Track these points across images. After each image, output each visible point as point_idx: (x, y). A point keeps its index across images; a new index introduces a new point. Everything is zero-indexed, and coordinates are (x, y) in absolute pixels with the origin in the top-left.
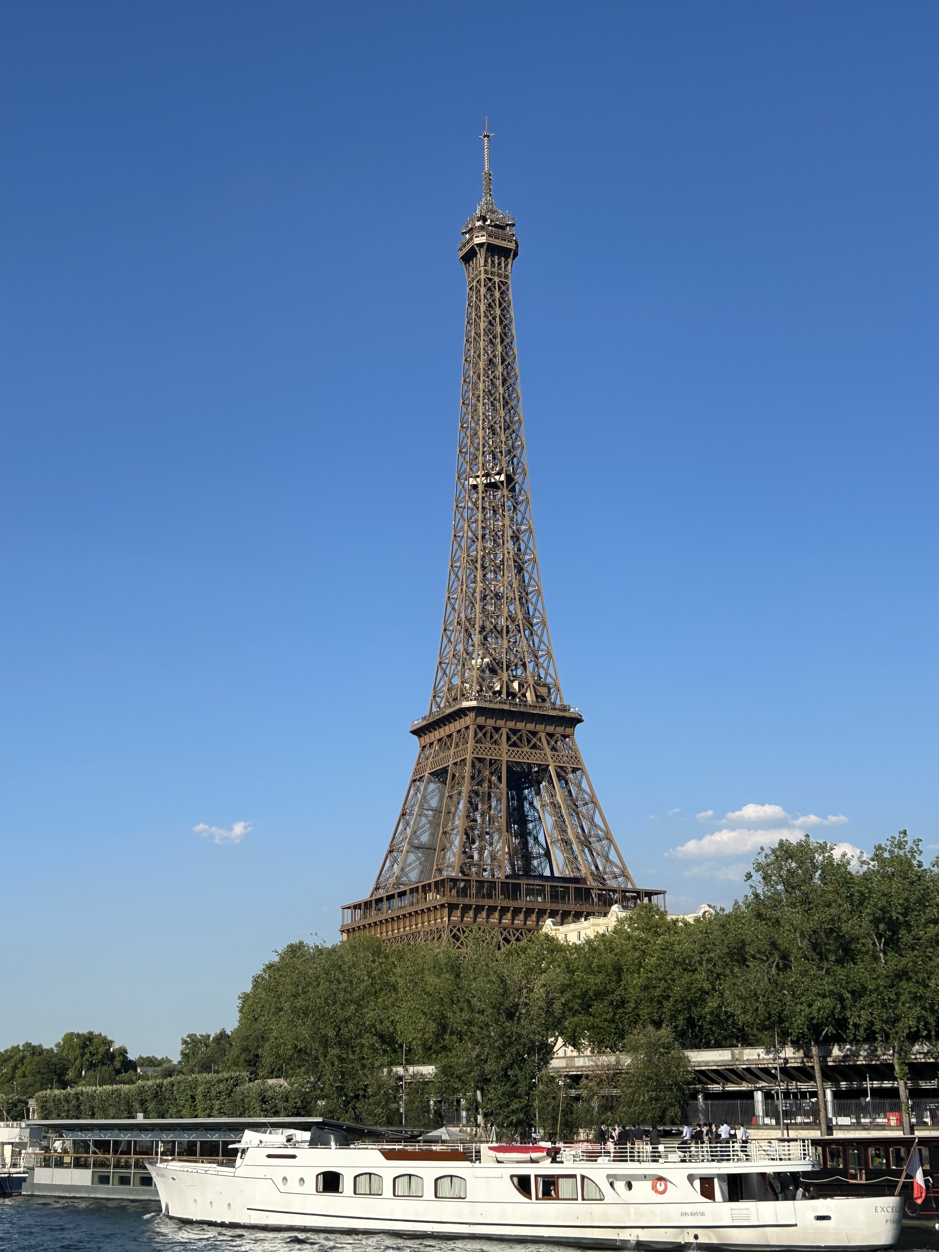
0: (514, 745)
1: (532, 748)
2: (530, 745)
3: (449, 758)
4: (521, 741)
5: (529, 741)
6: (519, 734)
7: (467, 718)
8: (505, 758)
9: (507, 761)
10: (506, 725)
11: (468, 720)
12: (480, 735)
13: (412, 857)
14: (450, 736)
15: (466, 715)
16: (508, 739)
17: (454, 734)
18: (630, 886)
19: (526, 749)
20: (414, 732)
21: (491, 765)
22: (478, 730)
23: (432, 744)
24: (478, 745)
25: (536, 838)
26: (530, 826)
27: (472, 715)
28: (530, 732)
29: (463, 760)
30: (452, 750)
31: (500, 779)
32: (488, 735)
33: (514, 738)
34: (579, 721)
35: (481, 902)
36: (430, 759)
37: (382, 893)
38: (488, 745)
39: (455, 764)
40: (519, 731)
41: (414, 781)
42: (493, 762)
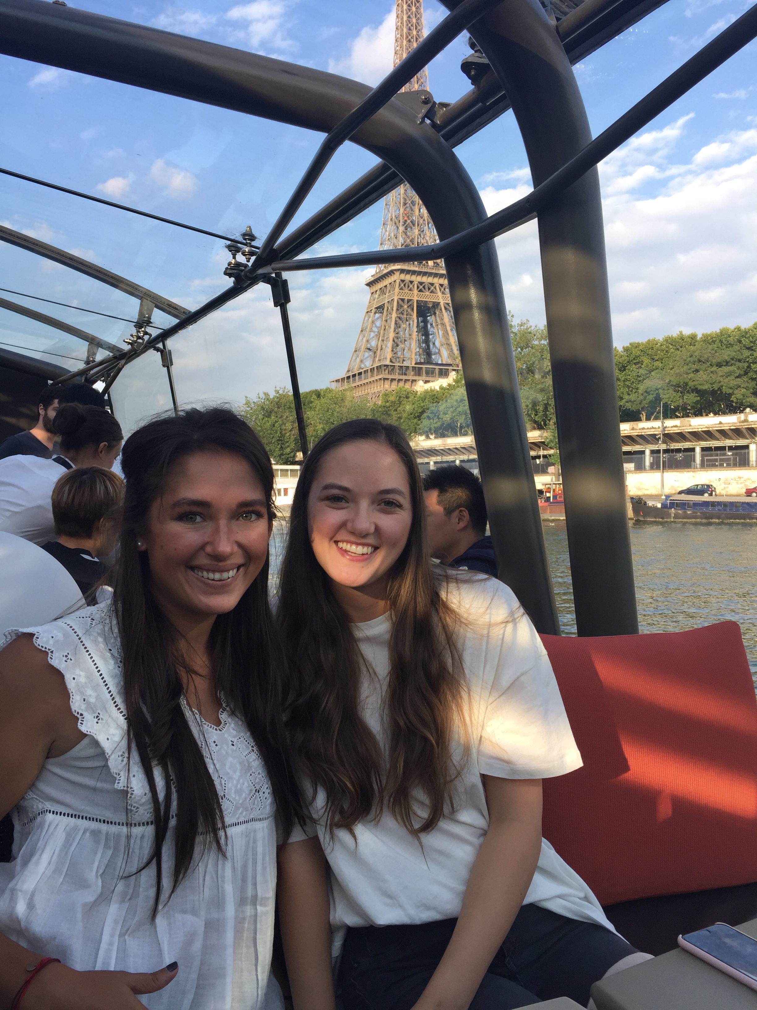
0: (421, 291)
1: (431, 292)
2: (430, 291)
3: (386, 299)
4: (425, 289)
5: (429, 289)
6: (423, 285)
7: (395, 275)
8: (415, 299)
9: (417, 300)
10: (417, 279)
12: (402, 285)
13: (367, 354)
14: (386, 286)
15: (394, 274)
16: (418, 287)
17: (388, 285)
19: (428, 293)
20: (367, 285)
21: (408, 302)
22: (401, 283)
23: (376, 291)
24: (401, 291)
25: (434, 344)
26: (431, 337)
27: (397, 274)
28: (430, 283)
29: (393, 300)
30: (387, 294)
31: (413, 310)
32: (407, 285)
35: (401, 377)
36: (376, 300)
37: (351, 374)
38: (407, 291)
39: (388, 302)
40: (424, 283)
41: (368, 312)
42: (409, 301)
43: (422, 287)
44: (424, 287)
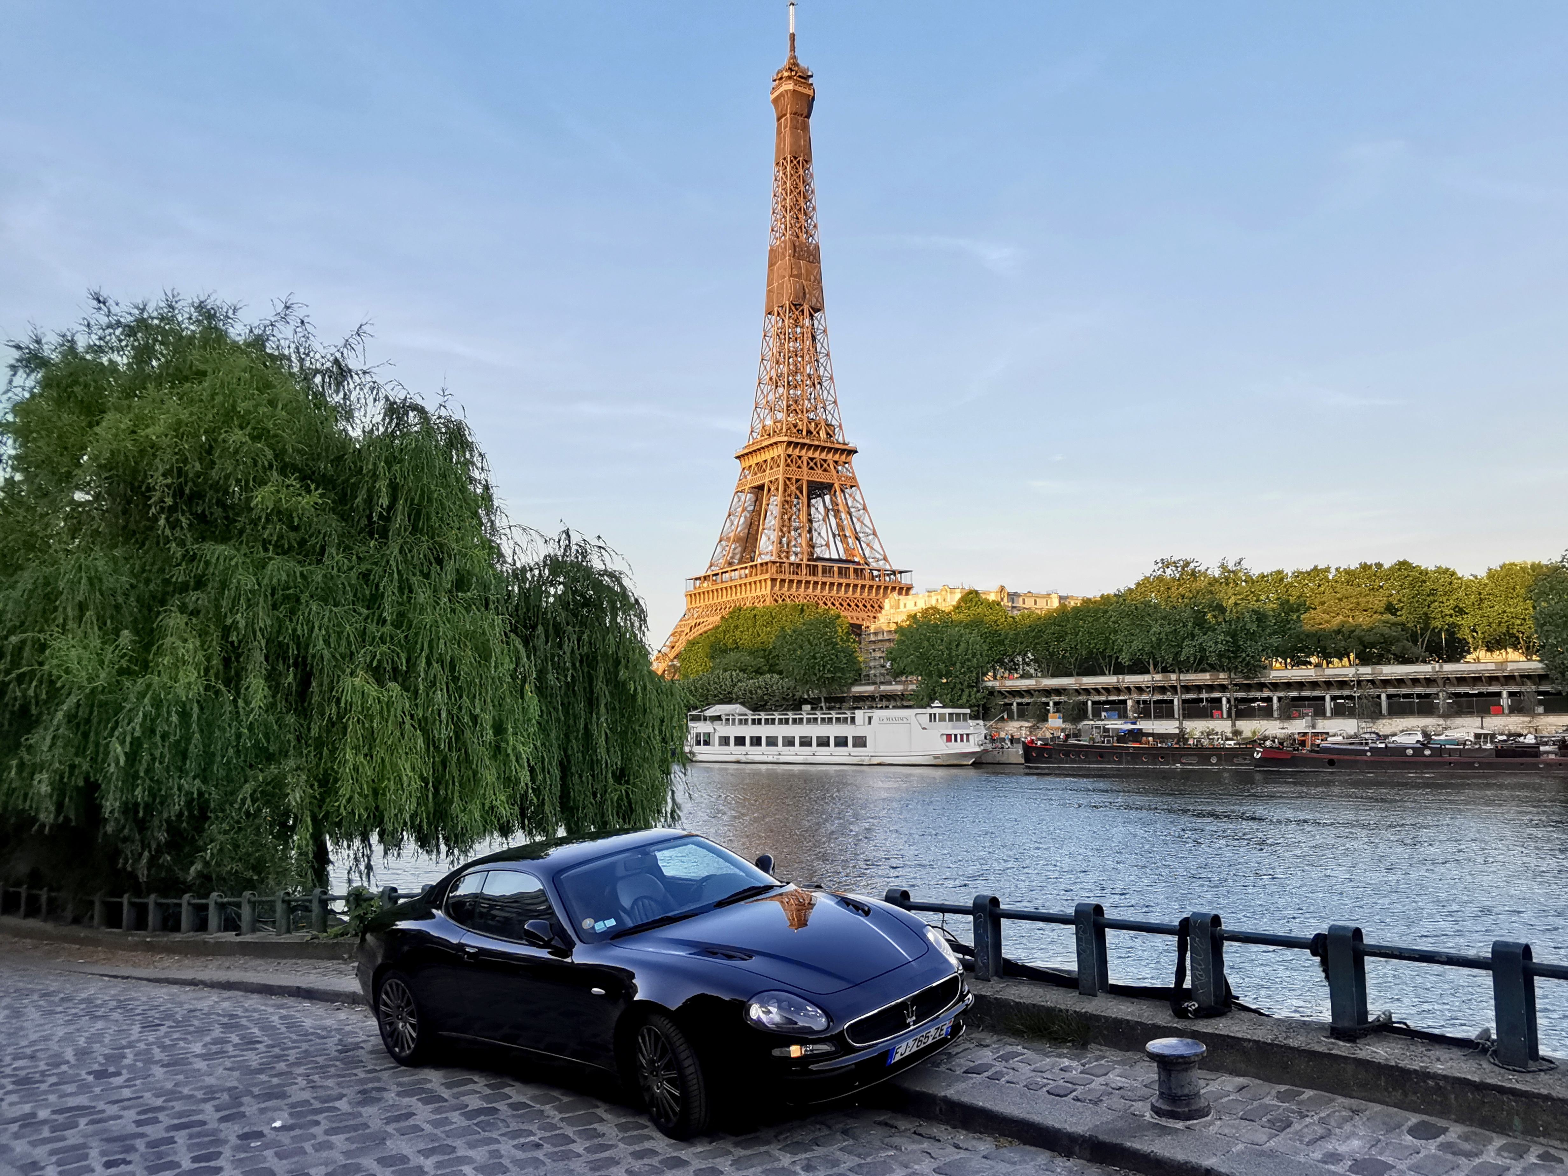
0: (812, 468)
1: (823, 471)
2: (822, 469)
3: (765, 477)
4: (816, 466)
5: (821, 466)
6: (815, 461)
7: (779, 449)
8: (806, 478)
9: (807, 480)
10: (806, 454)
11: (780, 451)
12: (789, 460)
14: (765, 461)
15: (778, 446)
16: (808, 464)
17: (769, 460)
18: (888, 567)
19: (820, 472)
20: (738, 458)
21: (795, 482)
22: (787, 457)
23: (750, 466)
24: (787, 468)
27: (784, 447)
28: (822, 459)
29: (777, 479)
30: (768, 471)
31: (802, 493)
32: (794, 460)
33: (812, 464)
34: (856, 452)
35: (792, 577)
36: (750, 477)
37: (716, 570)
38: (794, 468)
39: (770, 481)
40: (815, 458)
41: (737, 492)
42: (797, 481)
43: (812, 463)
44: (816, 464)
